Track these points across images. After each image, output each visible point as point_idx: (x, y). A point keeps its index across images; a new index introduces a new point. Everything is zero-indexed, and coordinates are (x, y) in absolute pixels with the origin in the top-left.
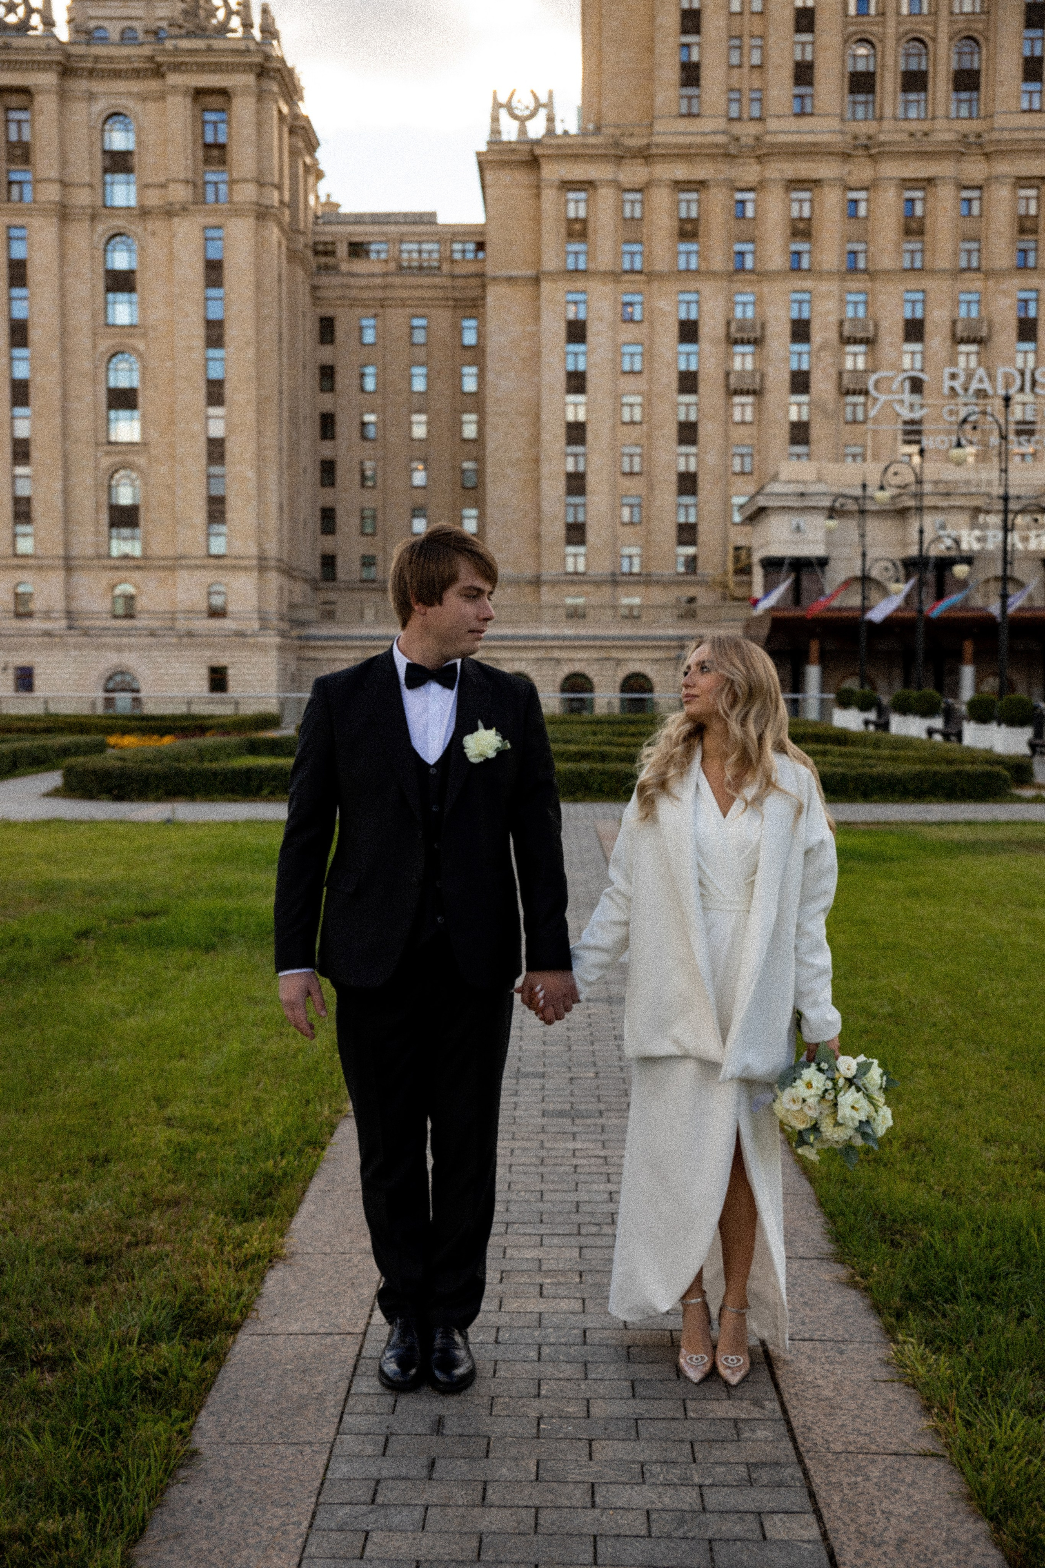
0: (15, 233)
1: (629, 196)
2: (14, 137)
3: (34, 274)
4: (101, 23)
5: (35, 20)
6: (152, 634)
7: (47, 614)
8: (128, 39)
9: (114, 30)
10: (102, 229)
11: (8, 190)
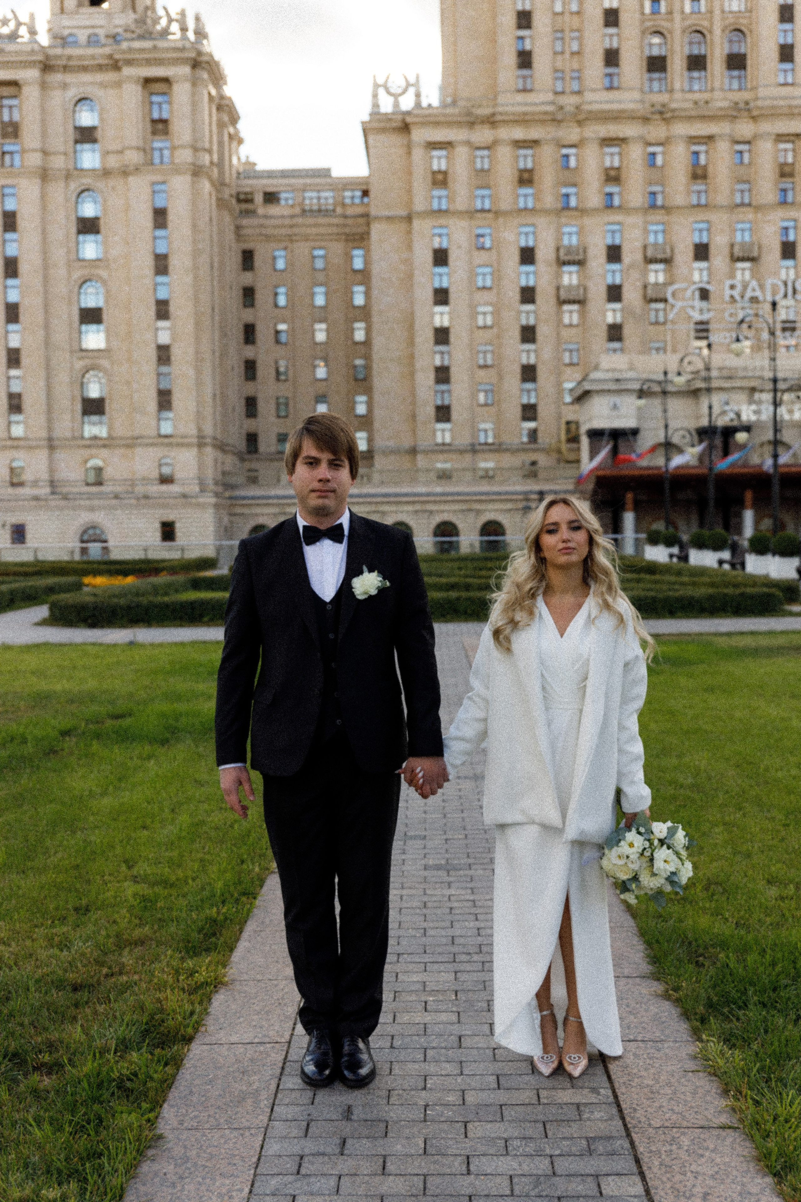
0: (7, 191)
1: (480, 153)
2: (6, 119)
3: (22, 222)
4: (73, 31)
5: (23, 31)
6: (116, 497)
7: (35, 483)
8: (93, 40)
9: (82, 36)
10: (74, 186)
11: (2, 159)
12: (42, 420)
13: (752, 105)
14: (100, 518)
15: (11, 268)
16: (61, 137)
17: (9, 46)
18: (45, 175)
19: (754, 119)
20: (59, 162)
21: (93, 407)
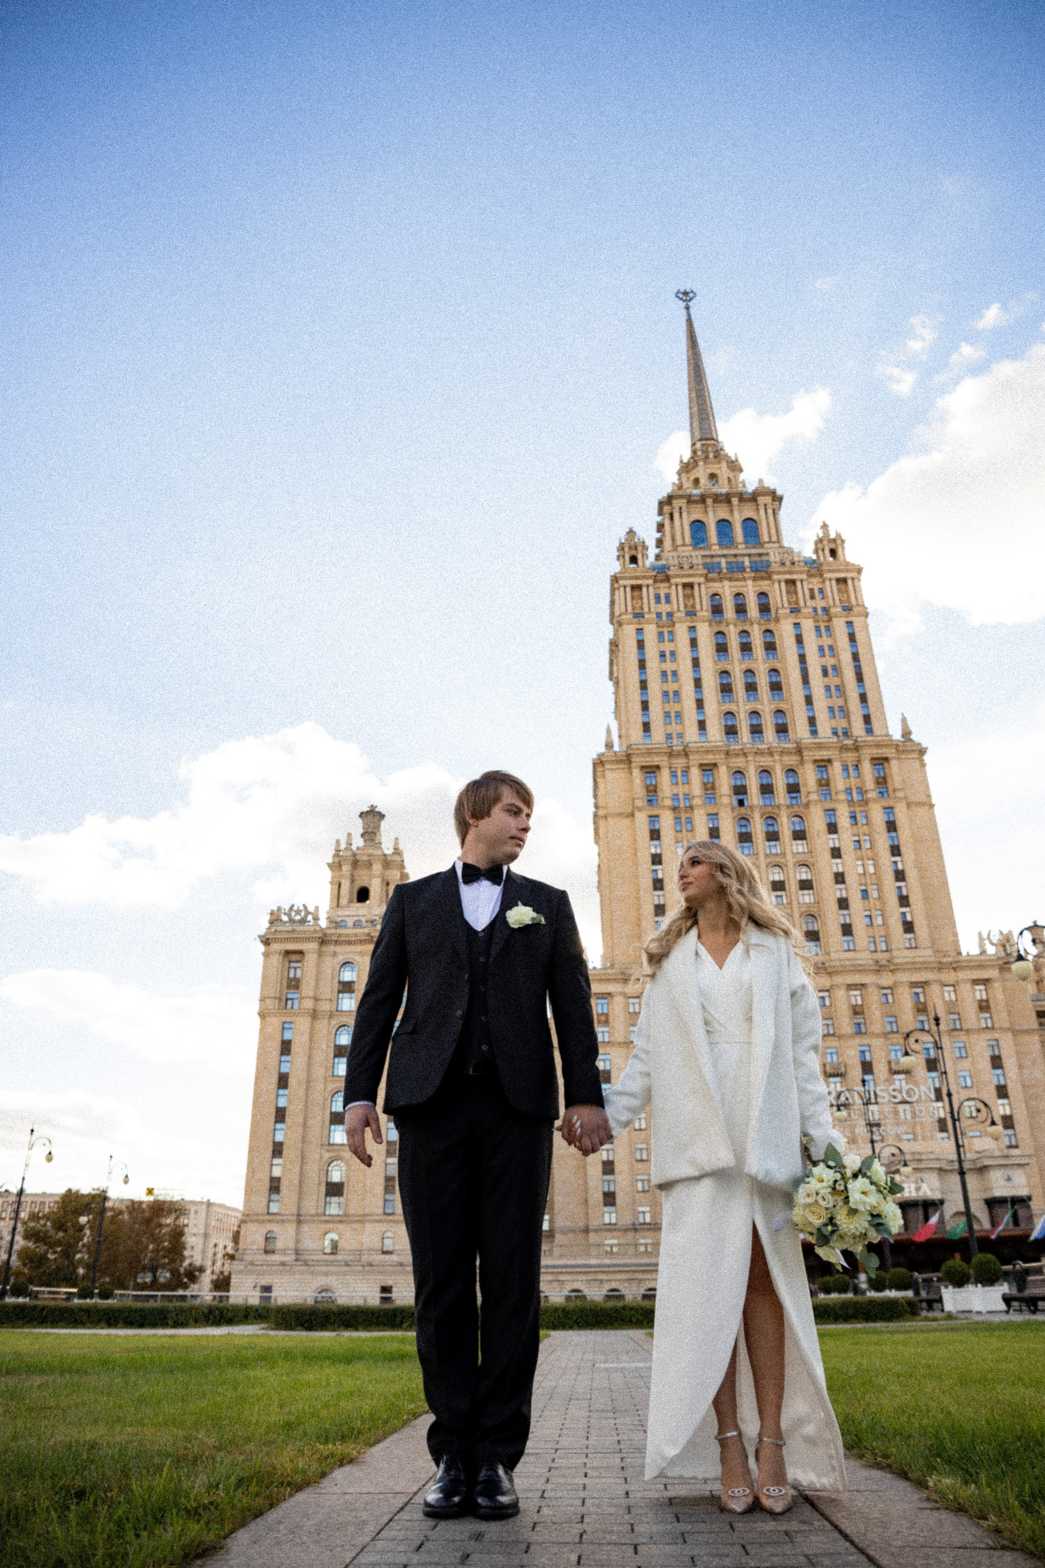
0: (286, 1026)
1: (631, 1000)
2: (292, 975)
3: (295, 1048)
4: (344, 918)
5: (310, 918)
6: (347, 1265)
7: (284, 1252)
8: (357, 924)
9: (350, 922)
10: (334, 1022)
11: (284, 1002)
12: (295, 1199)
13: (827, 965)
14: (331, 1281)
15: (283, 1081)
16: (328, 989)
17: (299, 928)
18: (314, 1015)
19: (830, 974)
20: (325, 1006)
21: (335, 1190)
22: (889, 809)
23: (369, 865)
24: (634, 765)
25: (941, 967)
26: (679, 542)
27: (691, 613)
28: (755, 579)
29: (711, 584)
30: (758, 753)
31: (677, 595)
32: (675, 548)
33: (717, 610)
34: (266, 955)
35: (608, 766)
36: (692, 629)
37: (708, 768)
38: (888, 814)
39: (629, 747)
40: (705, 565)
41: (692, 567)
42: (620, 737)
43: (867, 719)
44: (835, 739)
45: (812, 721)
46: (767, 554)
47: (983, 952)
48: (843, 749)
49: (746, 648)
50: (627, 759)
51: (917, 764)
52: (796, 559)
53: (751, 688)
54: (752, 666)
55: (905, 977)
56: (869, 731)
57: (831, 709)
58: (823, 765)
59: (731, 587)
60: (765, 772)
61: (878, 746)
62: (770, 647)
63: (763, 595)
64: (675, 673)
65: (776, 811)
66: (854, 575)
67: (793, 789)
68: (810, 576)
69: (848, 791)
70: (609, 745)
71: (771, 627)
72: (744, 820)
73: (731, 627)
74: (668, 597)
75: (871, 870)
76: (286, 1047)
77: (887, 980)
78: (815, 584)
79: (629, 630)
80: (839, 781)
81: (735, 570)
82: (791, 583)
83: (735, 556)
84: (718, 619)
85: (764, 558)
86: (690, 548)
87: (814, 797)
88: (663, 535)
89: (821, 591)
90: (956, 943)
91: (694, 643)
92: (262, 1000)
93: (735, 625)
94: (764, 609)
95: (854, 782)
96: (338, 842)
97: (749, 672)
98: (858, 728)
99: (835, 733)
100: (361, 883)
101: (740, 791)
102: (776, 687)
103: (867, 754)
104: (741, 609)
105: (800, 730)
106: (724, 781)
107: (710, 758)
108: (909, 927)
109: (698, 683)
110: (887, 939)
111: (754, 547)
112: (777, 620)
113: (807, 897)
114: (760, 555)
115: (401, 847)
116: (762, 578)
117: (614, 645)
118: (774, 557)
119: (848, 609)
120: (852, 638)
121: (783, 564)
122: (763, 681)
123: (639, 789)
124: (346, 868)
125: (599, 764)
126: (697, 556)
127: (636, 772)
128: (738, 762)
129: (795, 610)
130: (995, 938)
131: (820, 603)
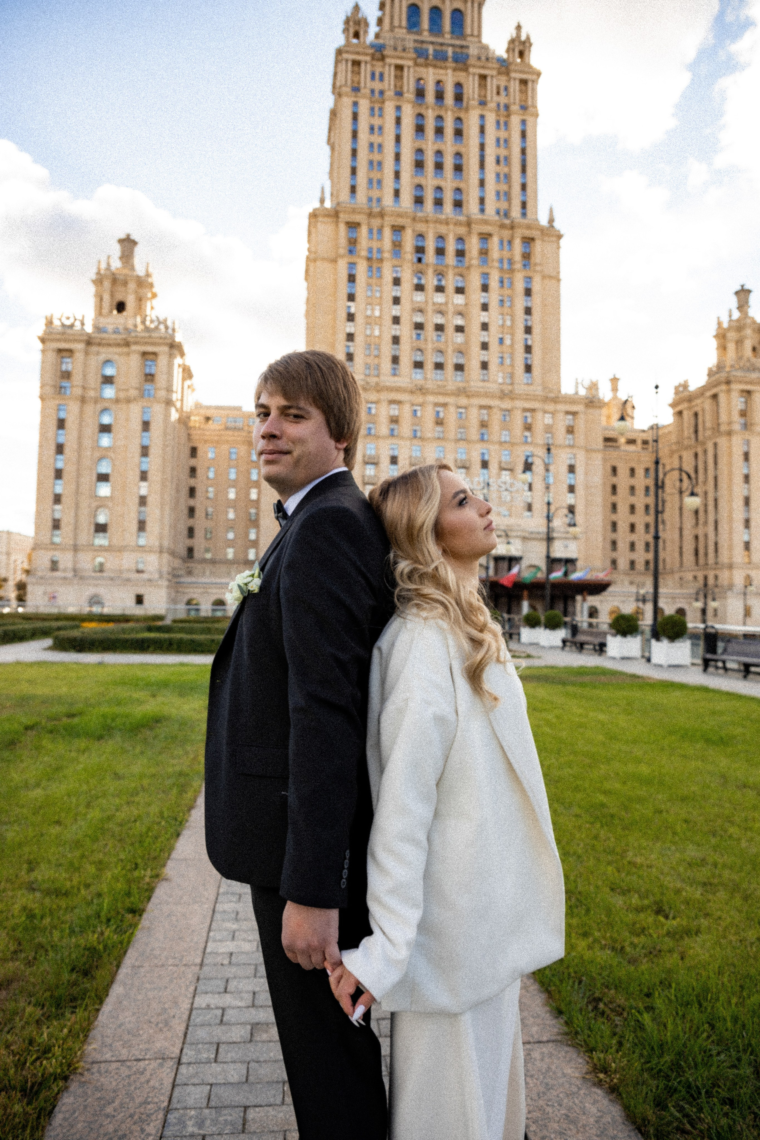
2: (64, 368)
4: (106, 325)
5: (77, 324)
6: (112, 579)
7: (65, 570)
8: (116, 331)
9: (110, 328)
10: (99, 407)
11: (60, 390)
12: (71, 535)
13: (467, 389)
14: (100, 591)
15: (60, 449)
16: (94, 380)
17: (69, 331)
18: (83, 400)
19: (468, 396)
20: (92, 394)
21: (101, 528)
22: (529, 279)
23: (125, 283)
24: (340, 220)
25: (546, 399)
26: (396, 23)
27: (399, 94)
28: (455, 70)
29: (417, 69)
30: (438, 221)
31: (390, 73)
32: (392, 28)
33: (420, 93)
34: (43, 351)
35: (320, 219)
36: (398, 108)
37: (398, 229)
38: (527, 282)
39: (338, 204)
40: (416, 50)
41: (404, 50)
42: (332, 195)
43: (524, 205)
44: (497, 218)
45: (482, 201)
46: (467, 47)
47: (577, 393)
48: (502, 226)
49: (439, 131)
50: (335, 214)
51: (555, 246)
52: (490, 56)
53: (439, 166)
54: (442, 147)
55: (520, 404)
56: (524, 215)
57: (498, 193)
58: (485, 237)
59: (434, 74)
60: (441, 238)
61: (529, 227)
62: (459, 133)
63: (459, 85)
64: (380, 146)
65: (445, 270)
66: (534, 77)
67: (460, 254)
68: (499, 73)
69: (501, 261)
70: (322, 201)
71: (462, 115)
72: (419, 273)
73: (430, 111)
74: (382, 75)
75: (508, 323)
76: (61, 424)
77: (507, 404)
78: (502, 81)
79: (347, 101)
80: (495, 253)
81: (441, 57)
82: (483, 78)
83: (442, 44)
84: (420, 102)
85: (465, 51)
86: (405, 31)
87: (475, 262)
88: (384, 14)
89: (506, 89)
90: (558, 383)
91: (398, 121)
92: (42, 387)
93: (433, 109)
94: (459, 98)
95: (506, 254)
96: (99, 262)
97: (439, 153)
98: (516, 212)
99: (498, 213)
100: (119, 297)
101: (420, 250)
102: (458, 168)
103: (519, 233)
104: (440, 96)
105: (472, 206)
106: (409, 242)
107: (400, 221)
108: (528, 369)
109: (397, 157)
110: (512, 375)
111: (458, 38)
112: (467, 110)
113: (459, 338)
114: (462, 47)
115: (151, 270)
116: (461, 70)
117: (334, 114)
118: (473, 51)
119: (524, 108)
120: (524, 135)
121: (479, 58)
122: (449, 162)
123: (343, 241)
124: (107, 284)
125: (314, 216)
126: (410, 40)
127: (342, 227)
128: (421, 227)
129: (483, 103)
130: (587, 383)
131: (503, 99)
